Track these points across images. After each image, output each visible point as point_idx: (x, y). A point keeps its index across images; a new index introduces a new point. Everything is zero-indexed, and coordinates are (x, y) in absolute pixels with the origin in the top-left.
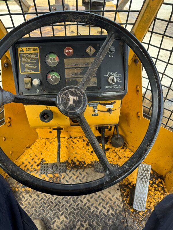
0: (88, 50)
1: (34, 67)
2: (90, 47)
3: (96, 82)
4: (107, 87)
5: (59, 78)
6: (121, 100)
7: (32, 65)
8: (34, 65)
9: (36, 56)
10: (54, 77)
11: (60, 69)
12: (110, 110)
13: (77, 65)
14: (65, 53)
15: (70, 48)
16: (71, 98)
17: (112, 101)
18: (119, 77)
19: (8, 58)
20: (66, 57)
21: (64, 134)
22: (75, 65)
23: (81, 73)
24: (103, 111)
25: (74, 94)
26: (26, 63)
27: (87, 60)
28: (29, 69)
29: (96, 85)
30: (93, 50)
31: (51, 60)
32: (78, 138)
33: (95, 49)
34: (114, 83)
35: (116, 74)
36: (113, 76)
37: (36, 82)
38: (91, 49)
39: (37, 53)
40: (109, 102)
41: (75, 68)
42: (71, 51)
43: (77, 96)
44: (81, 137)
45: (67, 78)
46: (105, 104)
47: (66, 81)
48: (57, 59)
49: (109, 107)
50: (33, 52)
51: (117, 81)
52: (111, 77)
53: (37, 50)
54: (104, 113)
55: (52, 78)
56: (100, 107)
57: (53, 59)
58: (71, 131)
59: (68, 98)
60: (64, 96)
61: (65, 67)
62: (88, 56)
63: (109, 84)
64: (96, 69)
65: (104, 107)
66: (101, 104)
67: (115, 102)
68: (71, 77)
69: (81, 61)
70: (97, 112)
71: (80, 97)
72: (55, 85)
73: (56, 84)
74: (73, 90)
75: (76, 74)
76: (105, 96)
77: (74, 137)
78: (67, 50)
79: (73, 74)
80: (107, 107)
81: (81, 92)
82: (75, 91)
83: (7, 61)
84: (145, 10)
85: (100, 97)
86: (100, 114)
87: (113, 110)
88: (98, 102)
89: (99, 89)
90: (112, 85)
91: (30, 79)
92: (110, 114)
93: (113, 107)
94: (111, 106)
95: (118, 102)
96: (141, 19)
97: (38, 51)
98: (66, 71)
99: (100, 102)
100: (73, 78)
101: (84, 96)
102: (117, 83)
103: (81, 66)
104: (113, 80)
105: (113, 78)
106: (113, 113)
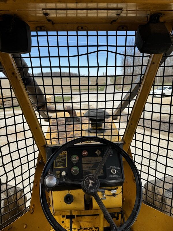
0: (97, 152)
1: (63, 164)
2: (98, 150)
3: (103, 172)
4: (110, 176)
5: (79, 170)
6: (121, 187)
7: (62, 163)
8: (63, 162)
9: (65, 157)
10: (75, 170)
11: (79, 164)
12: (114, 194)
13: (90, 161)
14: (82, 154)
15: (86, 151)
16: (91, 182)
17: (116, 187)
18: (118, 169)
19: (42, 158)
20: (84, 157)
21: (75, 225)
22: (89, 161)
23: (93, 167)
24: (109, 196)
25: (92, 179)
26: (58, 161)
27: (96, 158)
28: (60, 165)
29: (103, 175)
30: (100, 152)
31: (74, 159)
32: (88, 229)
33: (101, 151)
34: (115, 173)
35: (116, 167)
36: (114, 168)
37: (64, 173)
38: (98, 151)
39: (66, 155)
40: (113, 188)
41: (89, 163)
42: (86, 153)
43: (94, 180)
44: (91, 228)
45: (84, 170)
46: (110, 190)
47: (83, 172)
48: (77, 158)
49: (114, 192)
50: (63, 154)
51: (117, 172)
52: (113, 169)
53: (66, 152)
54: (110, 197)
55: (74, 170)
56: (107, 192)
57: (75, 158)
58: (81, 221)
59: (89, 182)
60: (86, 180)
61: (83, 163)
62: (96, 155)
63: (112, 174)
64: (103, 165)
65: (110, 192)
66: (108, 190)
67: (117, 188)
68: (86, 169)
69: (92, 159)
70: (105, 196)
71: (95, 181)
72: (76, 176)
73: (76, 174)
74: (92, 177)
75: (89, 167)
76: (110, 183)
77: (84, 228)
78: (84, 152)
79: (87, 167)
80: (112, 192)
81: (96, 178)
82: (93, 178)
83: (42, 159)
84: (128, 129)
85: (106, 184)
86: (108, 198)
87: (117, 195)
88: (105, 188)
89: (106, 178)
90: (114, 174)
91: (60, 172)
92: (115, 197)
93: (116, 192)
94: (115, 191)
95: (120, 188)
96: (127, 133)
97: (66, 154)
98: (83, 165)
99: (107, 188)
100: (88, 170)
101: (98, 180)
102: (117, 173)
103: (92, 162)
104: (114, 172)
105: (114, 170)
106: (117, 197)
